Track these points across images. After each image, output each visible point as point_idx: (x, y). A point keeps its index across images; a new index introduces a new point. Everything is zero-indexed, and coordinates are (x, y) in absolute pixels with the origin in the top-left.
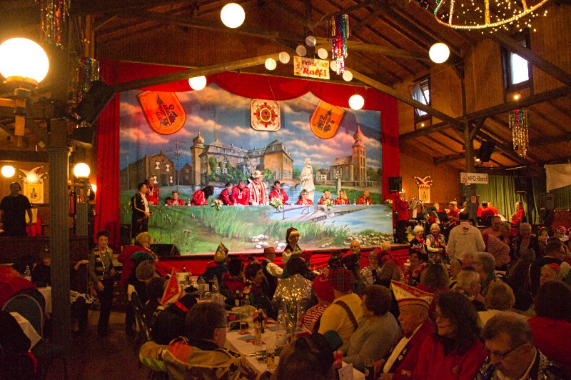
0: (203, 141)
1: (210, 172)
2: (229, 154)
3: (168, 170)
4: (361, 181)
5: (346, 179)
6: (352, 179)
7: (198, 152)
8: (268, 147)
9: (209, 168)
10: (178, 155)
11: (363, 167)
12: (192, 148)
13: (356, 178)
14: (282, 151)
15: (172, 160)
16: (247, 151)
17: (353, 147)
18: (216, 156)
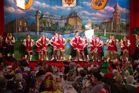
0: (41, 12)
1: (43, 26)
2: (52, 18)
3: (25, 25)
4: (117, 30)
5: (109, 29)
6: (112, 29)
7: (39, 17)
8: (70, 14)
9: (43, 24)
10: (30, 19)
11: (118, 23)
12: (36, 16)
13: (114, 28)
14: (77, 16)
15: (27, 21)
16: (60, 17)
17: (114, 13)
18: (46, 19)
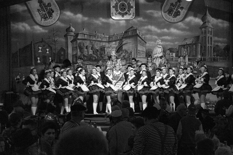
0: (74, 30)
2: (94, 39)
3: (48, 52)
4: (207, 57)
5: (193, 56)
7: (70, 38)
8: (125, 32)
9: (78, 50)
12: (66, 36)
13: (203, 54)
14: (137, 35)
15: (51, 45)
16: (108, 37)
17: (201, 28)
18: (84, 41)
